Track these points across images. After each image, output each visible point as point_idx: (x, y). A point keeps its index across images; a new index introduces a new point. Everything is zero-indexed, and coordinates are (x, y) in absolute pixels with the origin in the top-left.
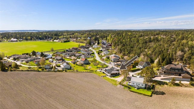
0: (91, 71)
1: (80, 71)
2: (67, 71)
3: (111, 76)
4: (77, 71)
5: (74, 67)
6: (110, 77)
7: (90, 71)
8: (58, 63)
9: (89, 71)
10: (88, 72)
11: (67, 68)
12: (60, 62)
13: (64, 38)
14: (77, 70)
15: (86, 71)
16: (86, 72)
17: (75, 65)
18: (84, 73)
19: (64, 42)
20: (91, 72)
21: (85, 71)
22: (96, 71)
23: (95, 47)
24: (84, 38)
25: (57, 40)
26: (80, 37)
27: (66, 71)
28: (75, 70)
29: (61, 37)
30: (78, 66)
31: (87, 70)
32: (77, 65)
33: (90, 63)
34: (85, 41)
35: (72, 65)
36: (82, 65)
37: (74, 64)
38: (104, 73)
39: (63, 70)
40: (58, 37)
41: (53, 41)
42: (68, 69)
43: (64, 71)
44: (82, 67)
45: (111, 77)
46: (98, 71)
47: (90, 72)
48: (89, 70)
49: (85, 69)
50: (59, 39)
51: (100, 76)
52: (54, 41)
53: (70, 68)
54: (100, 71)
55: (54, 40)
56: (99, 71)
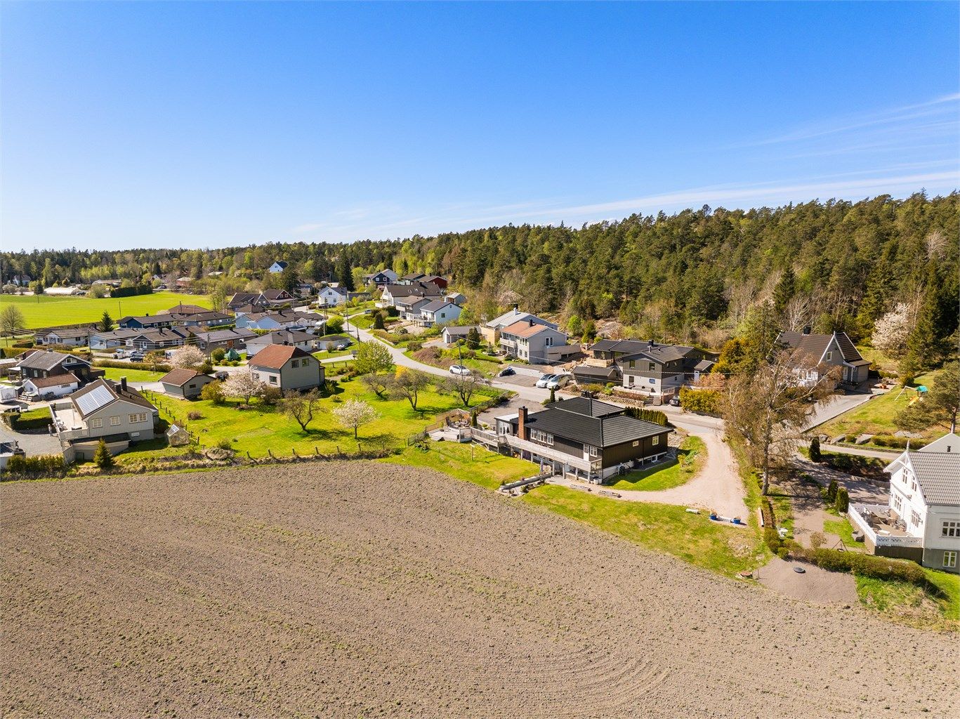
0: (378, 448)
1: (259, 453)
2: (119, 460)
3: (610, 471)
4: (228, 454)
5: (193, 426)
6: (597, 489)
7: (366, 448)
8: (37, 399)
9: (347, 445)
10: (343, 457)
11: (125, 436)
12: (57, 390)
13: (114, 276)
14: (225, 447)
15: (325, 446)
16: (320, 458)
17: (202, 407)
18: (299, 467)
19: (114, 295)
20: (370, 456)
21: (306, 448)
22: (422, 442)
23: (330, 302)
24: (243, 271)
25: (67, 285)
26: (221, 269)
27: (107, 466)
28: (209, 443)
29: (95, 270)
30: (227, 413)
31: (324, 435)
32: (220, 402)
33: (335, 384)
34: (255, 282)
35: (176, 408)
36: (269, 402)
37: (194, 397)
38: (505, 450)
39: (80, 458)
40: (74, 272)
41: (39, 290)
42: (135, 445)
43: (85, 468)
44: (268, 417)
45: (608, 482)
46: (436, 435)
47: (361, 456)
48: (343, 433)
49: (308, 433)
50: (81, 281)
51: (486, 482)
52: (49, 290)
53: (158, 435)
54: (464, 440)
55: (49, 284)
56: (452, 434)
